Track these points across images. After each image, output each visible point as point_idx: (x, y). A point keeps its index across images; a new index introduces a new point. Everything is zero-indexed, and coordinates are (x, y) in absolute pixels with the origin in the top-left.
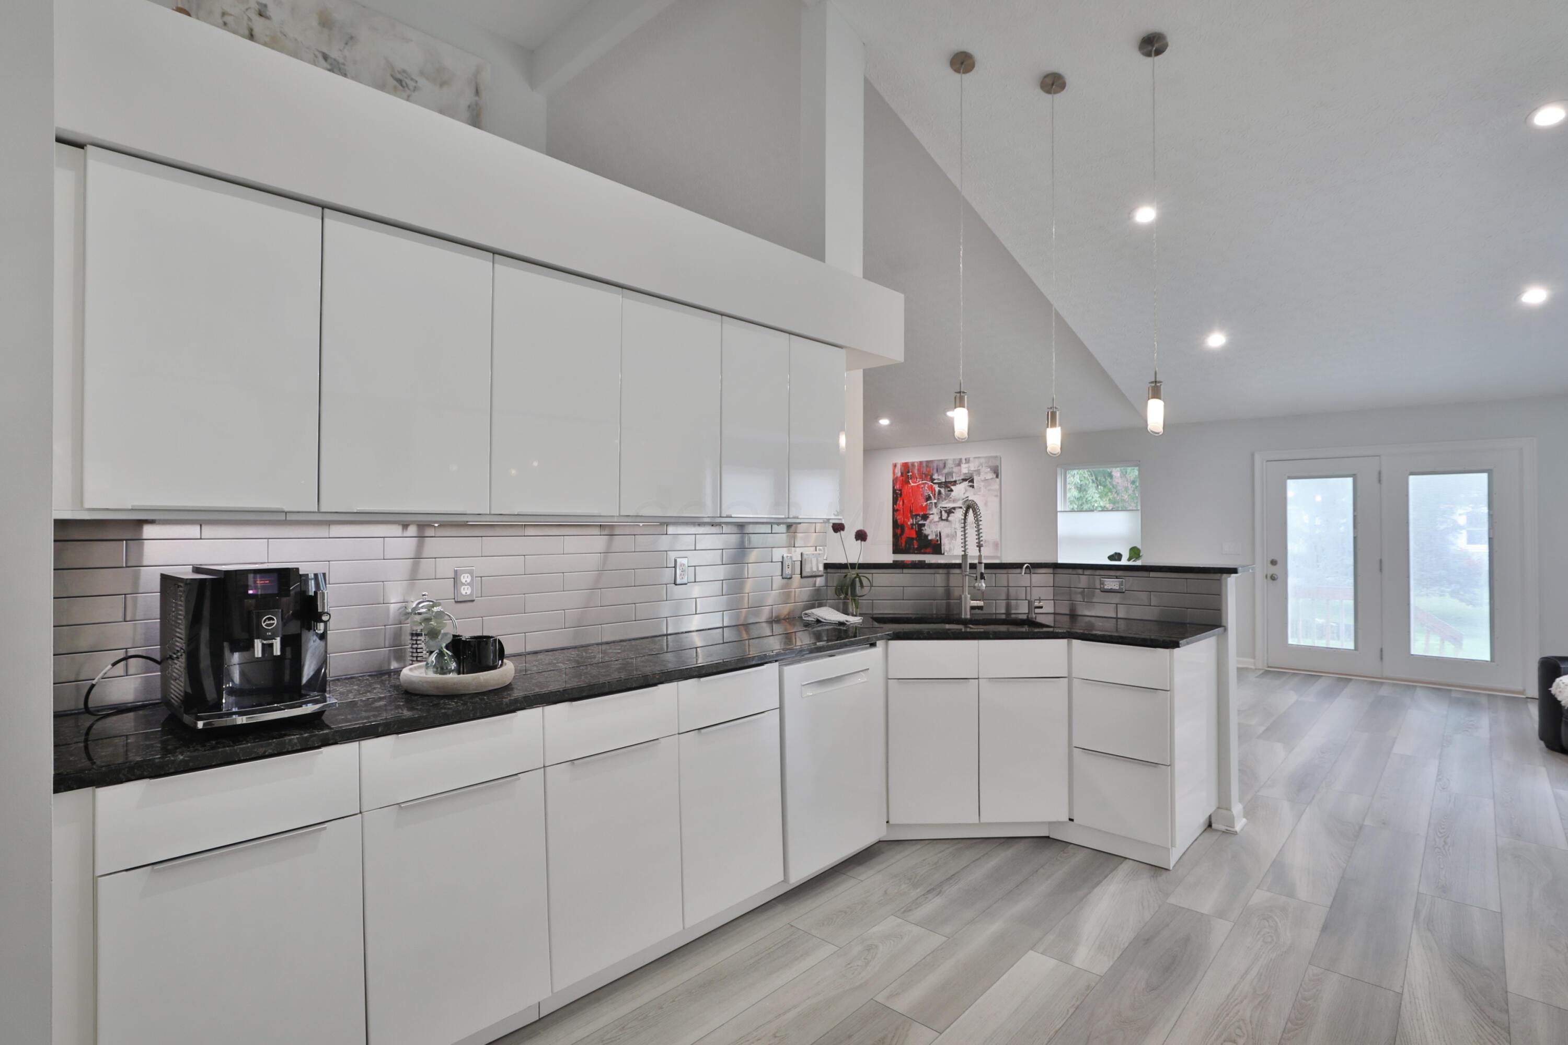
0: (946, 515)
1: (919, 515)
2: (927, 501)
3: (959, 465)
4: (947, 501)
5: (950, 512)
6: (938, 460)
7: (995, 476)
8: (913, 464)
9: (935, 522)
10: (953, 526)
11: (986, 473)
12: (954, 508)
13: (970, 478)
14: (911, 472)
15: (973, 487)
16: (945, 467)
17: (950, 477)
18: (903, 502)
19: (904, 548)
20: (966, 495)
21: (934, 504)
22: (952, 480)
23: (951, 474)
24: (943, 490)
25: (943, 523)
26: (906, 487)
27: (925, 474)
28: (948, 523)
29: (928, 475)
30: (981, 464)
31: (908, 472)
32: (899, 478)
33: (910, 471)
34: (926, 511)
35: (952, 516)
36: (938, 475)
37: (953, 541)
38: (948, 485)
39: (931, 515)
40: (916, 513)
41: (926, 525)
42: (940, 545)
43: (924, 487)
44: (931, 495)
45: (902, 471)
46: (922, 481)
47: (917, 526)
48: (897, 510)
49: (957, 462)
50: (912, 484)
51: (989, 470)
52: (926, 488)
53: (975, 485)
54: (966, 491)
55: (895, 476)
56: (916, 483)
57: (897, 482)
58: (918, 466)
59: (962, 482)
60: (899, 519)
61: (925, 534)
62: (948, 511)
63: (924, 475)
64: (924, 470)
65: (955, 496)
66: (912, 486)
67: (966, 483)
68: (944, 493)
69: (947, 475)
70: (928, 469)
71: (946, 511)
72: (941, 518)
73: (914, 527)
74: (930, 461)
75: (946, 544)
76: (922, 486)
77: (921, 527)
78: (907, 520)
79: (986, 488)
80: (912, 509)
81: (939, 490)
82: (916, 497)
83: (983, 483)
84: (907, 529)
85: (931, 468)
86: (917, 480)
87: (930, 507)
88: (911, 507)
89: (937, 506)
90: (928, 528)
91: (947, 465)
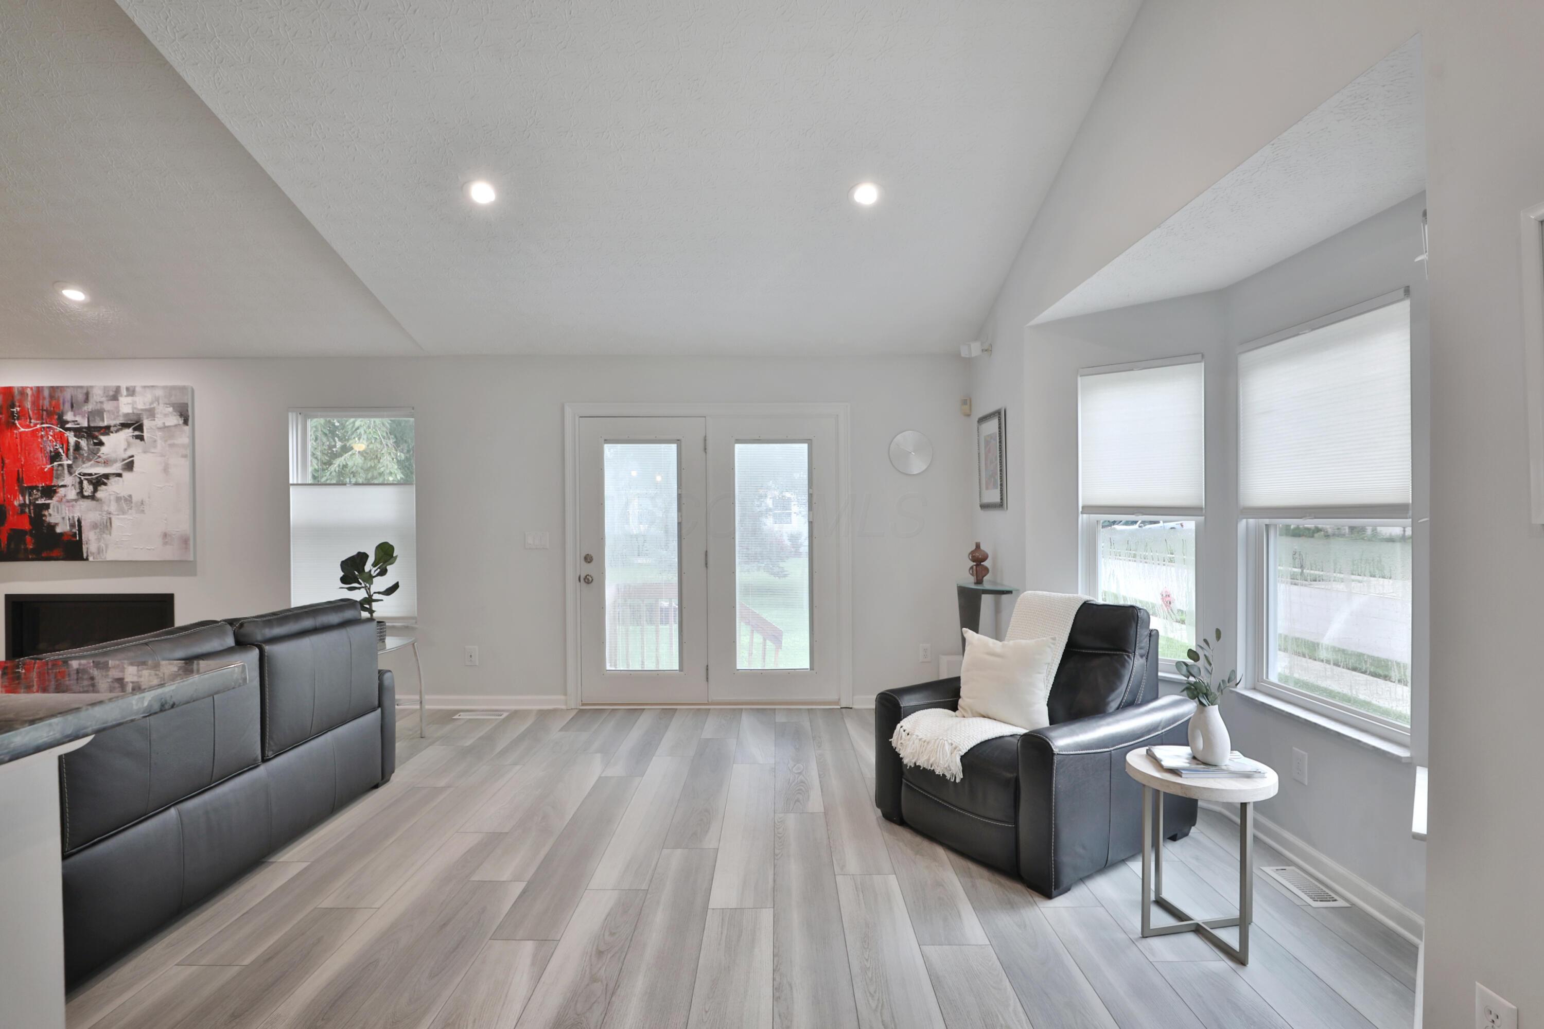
0: (91, 488)
1: (36, 488)
2: (52, 462)
3: (115, 397)
4: (92, 462)
5: (99, 482)
6: (72, 387)
7: (181, 422)
8: (22, 391)
9: (68, 501)
10: (106, 508)
11: (166, 415)
12: (107, 476)
13: (137, 422)
14: (19, 407)
15: (141, 438)
16: (87, 400)
17: (98, 419)
18: (4, 461)
19: (5, 551)
20: (129, 453)
21: (66, 467)
22: (101, 424)
23: (100, 413)
24: (83, 443)
25: (85, 503)
26: (9, 434)
27: (46, 411)
28: (94, 502)
29: (54, 413)
30: (157, 400)
31: (13, 406)
33: (18, 404)
34: (51, 481)
35: (100, 490)
36: (75, 415)
37: (104, 536)
38: (93, 433)
39: (62, 489)
40: (30, 485)
41: (51, 506)
42: (79, 544)
43: (47, 434)
44: (61, 451)
45: (1, 402)
46: (42, 424)
47: (32, 508)
49: (111, 393)
50: (22, 430)
51: (171, 409)
52: (50, 438)
53: (146, 434)
54: (129, 445)
56: (29, 427)
58: (33, 395)
59: (121, 429)
61: (49, 524)
62: (94, 481)
63: (45, 413)
64: (46, 403)
65: (107, 455)
66: (21, 433)
67: (129, 432)
68: (86, 448)
69: (91, 415)
70: (54, 402)
71: (90, 482)
72: (81, 494)
73: (27, 510)
74: (58, 387)
75: (91, 541)
76: (43, 433)
77: (41, 510)
78: (9, 496)
79: (166, 441)
80: (22, 477)
81: (76, 441)
82: (29, 454)
83: (160, 433)
84: (11, 513)
85: (58, 400)
86: (30, 422)
87: (59, 472)
88: (18, 471)
89: (72, 471)
90: (54, 511)
91: (90, 396)
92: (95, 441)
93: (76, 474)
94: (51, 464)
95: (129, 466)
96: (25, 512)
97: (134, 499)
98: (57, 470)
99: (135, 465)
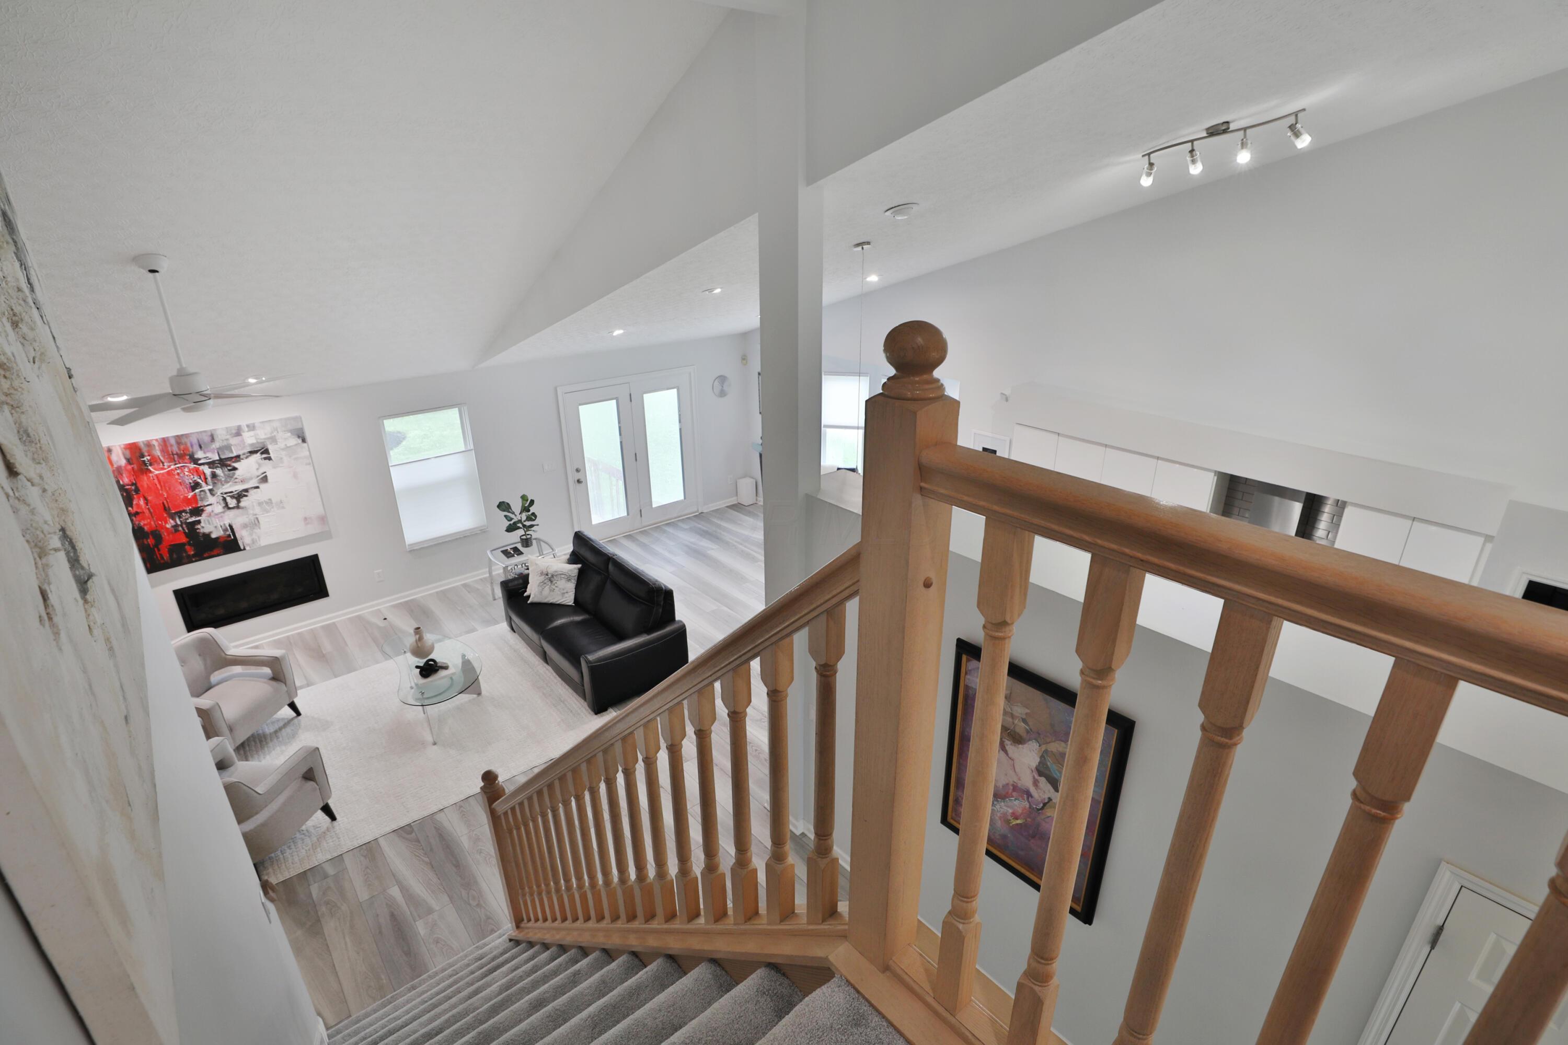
0: (234, 501)
1: (185, 511)
3: (238, 433)
4: (230, 483)
5: (239, 496)
6: (197, 433)
7: (300, 441)
8: (149, 444)
9: (217, 514)
10: (251, 512)
11: (286, 439)
12: (246, 490)
13: (263, 448)
14: (149, 456)
15: (270, 459)
16: (213, 440)
17: (227, 452)
18: (145, 499)
19: (169, 561)
20: (261, 471)
21: (207, 492)
22: (231, 455)
23: (228, 448)
24: (219, 471)
25: (231, 513)
26: (145, 478)
27: (177, 454)
28: (240, 510)
29: (185, 455)
30: (275, 429)
31: (143, 456)
32: (125, 467)
33: (146, 454)
34: (197, 503)
35: (245, 501)
36: (205, 453)
37: (255, 530)
38: (226, 463)
39: (208, 507)
40: (177, 510)
41: (202, 521)
42: (235, 541)
43: (183, 471)
44: (199, 481)
45: (128, 456)
46: (176, 464)
47: (184, 526)
48: (137, 514)
49: (234, 431)
50: (157, 472)
51: (289, 434)
52: (187, 473)
53: (272, 455)
54: (260, 465)
55: (115, 466)
56: (163, 469)
57: (122, 475)
58: (159, 445)
59: (250, 456)
60: (144, 525)
61: (204, 534)
62: (235, 496)
63: (176, 456)
64: (175, 449)
65: (242, 475)
66: (157, 476)
67: (258, 456)
68: (222, 475)
69: (220, 450)
70: (182, 447)
71: (232, 497)
72: (227, 507)
73: (180, 528)
74: (182, 435)
75: (244, 536)
76: (178, 471)
77: (194, 526)
78: (160, 523)
79: (290, 457)
80: (169, 507)
81: (212, 472)
82: (170, 489)
83: (284, 452)
84: (166, 534)
85: (186, 444)
86: (164, 465)
87: (202, 496)
88: (163, 503)
89: (214, 493)
90: (206, 524)
91: (215, 437)
92: (229, 468)
93: (219, 493)
94: (193, 491)
95: (265, 479)
96: (179, 531)
97: (274, 501)
98: (200, 495)
99: (269, 478)
